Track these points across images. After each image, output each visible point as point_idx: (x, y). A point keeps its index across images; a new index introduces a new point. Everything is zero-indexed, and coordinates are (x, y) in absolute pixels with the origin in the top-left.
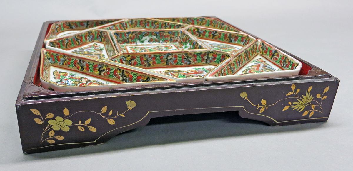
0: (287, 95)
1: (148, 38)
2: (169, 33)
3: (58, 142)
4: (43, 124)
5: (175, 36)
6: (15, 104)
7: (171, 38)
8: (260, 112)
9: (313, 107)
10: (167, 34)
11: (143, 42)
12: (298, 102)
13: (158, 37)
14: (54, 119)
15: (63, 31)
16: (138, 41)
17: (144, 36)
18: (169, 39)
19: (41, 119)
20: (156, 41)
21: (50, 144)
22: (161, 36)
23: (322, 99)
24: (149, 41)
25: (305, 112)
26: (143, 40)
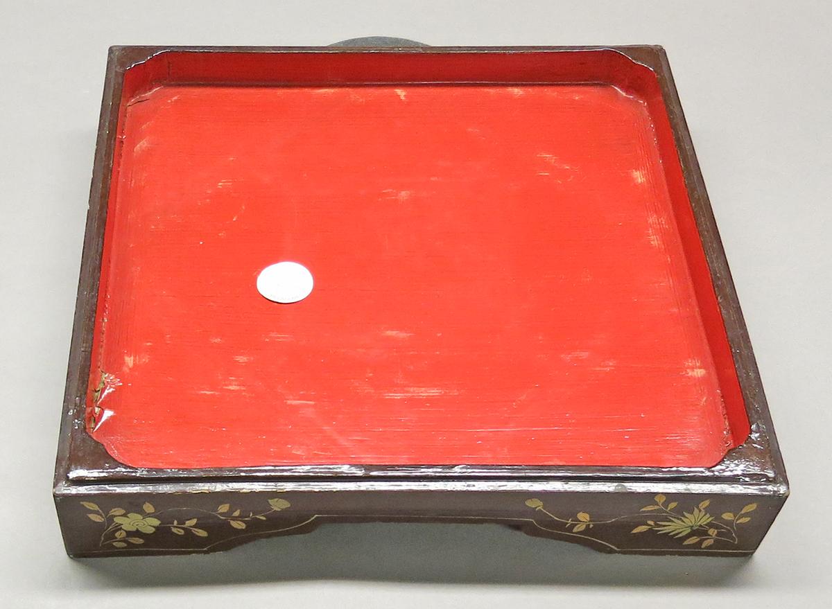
0: (643, 510)
3: (130, 545)
4: (104, 522)
6: (51, 491)
8: (574, 531)
9: (713, 532)
12: (673, 521)
14: (125, 515)
19: (101, 515)
21: (117, 548)
23: (738, 522)
25: (691, 539)
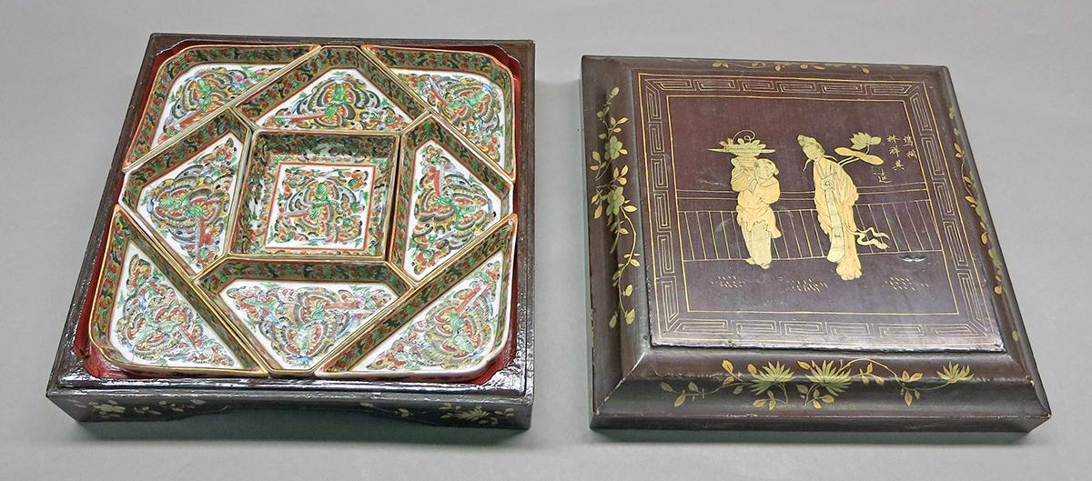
1: (328, 147)
2: (369, 140)
5: (382, 147)
7: (374, 148)
10: (366, 141)
11: (317, 152)
13: (347, 145)
15: (186, 72)
16: (308, 151)
17: (318, 142)
18: (370, 150)
20: (343, 152)
22: (355, 146)
24: (329, 152)
26: (317, 148)
